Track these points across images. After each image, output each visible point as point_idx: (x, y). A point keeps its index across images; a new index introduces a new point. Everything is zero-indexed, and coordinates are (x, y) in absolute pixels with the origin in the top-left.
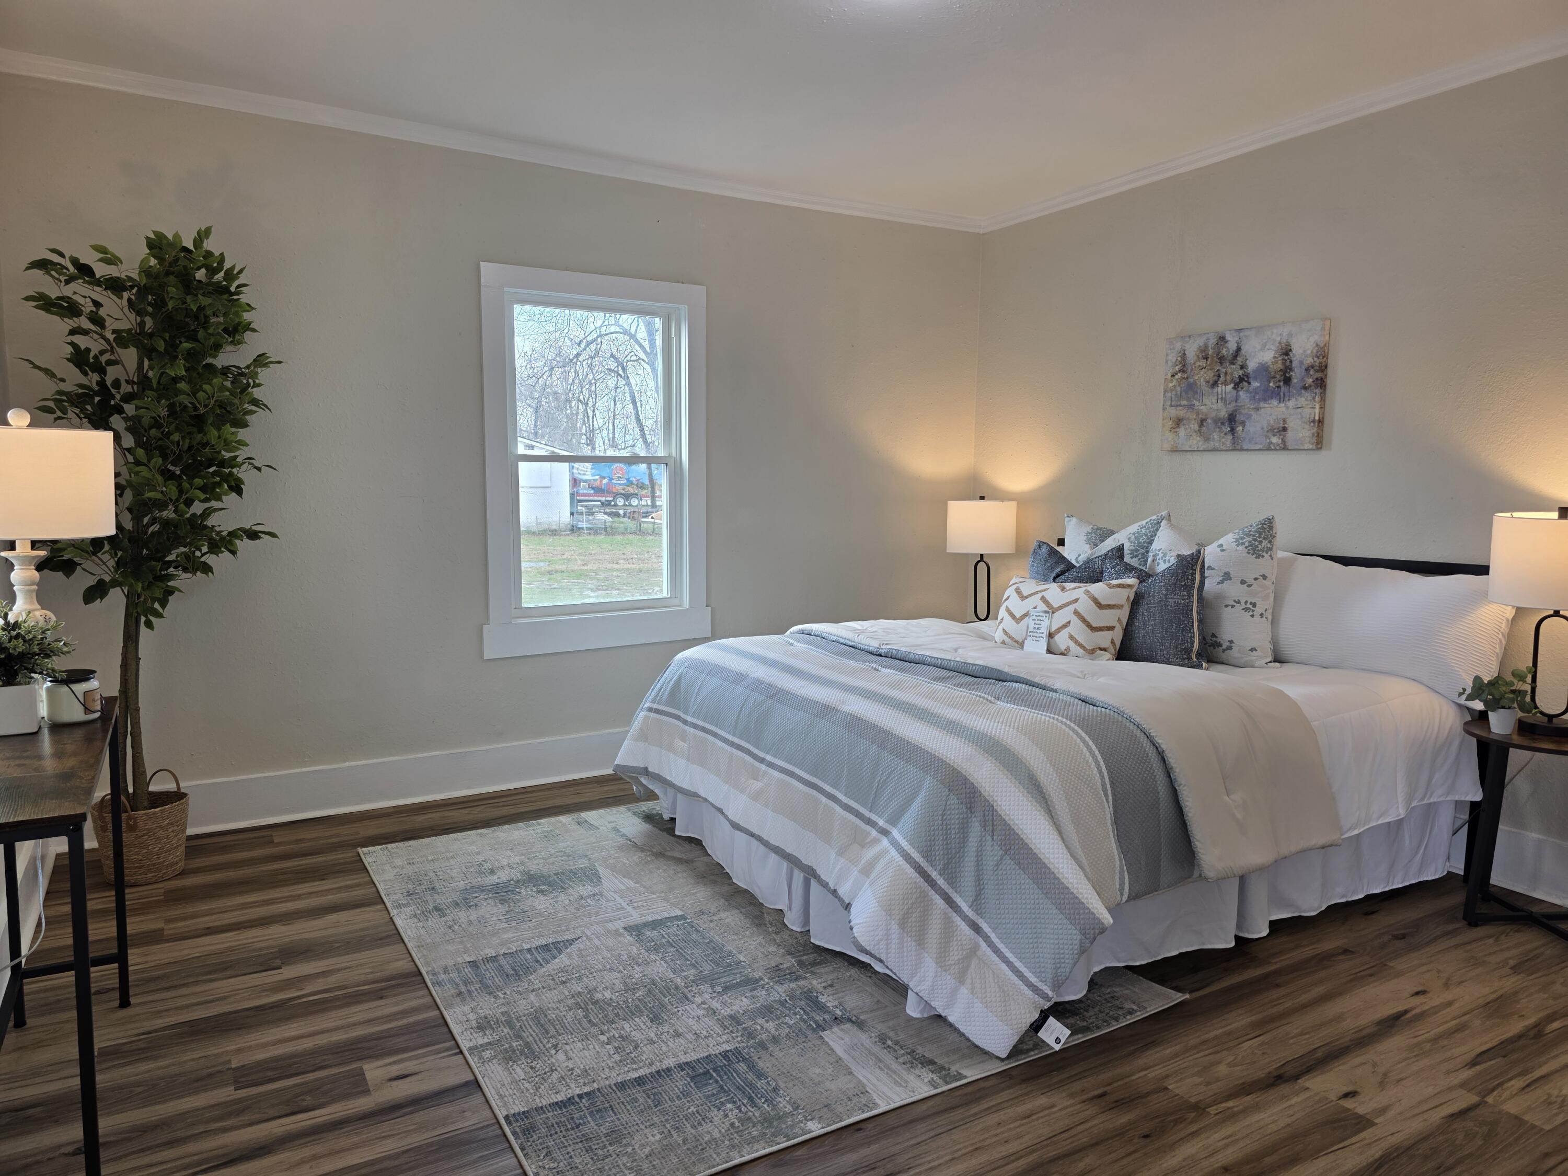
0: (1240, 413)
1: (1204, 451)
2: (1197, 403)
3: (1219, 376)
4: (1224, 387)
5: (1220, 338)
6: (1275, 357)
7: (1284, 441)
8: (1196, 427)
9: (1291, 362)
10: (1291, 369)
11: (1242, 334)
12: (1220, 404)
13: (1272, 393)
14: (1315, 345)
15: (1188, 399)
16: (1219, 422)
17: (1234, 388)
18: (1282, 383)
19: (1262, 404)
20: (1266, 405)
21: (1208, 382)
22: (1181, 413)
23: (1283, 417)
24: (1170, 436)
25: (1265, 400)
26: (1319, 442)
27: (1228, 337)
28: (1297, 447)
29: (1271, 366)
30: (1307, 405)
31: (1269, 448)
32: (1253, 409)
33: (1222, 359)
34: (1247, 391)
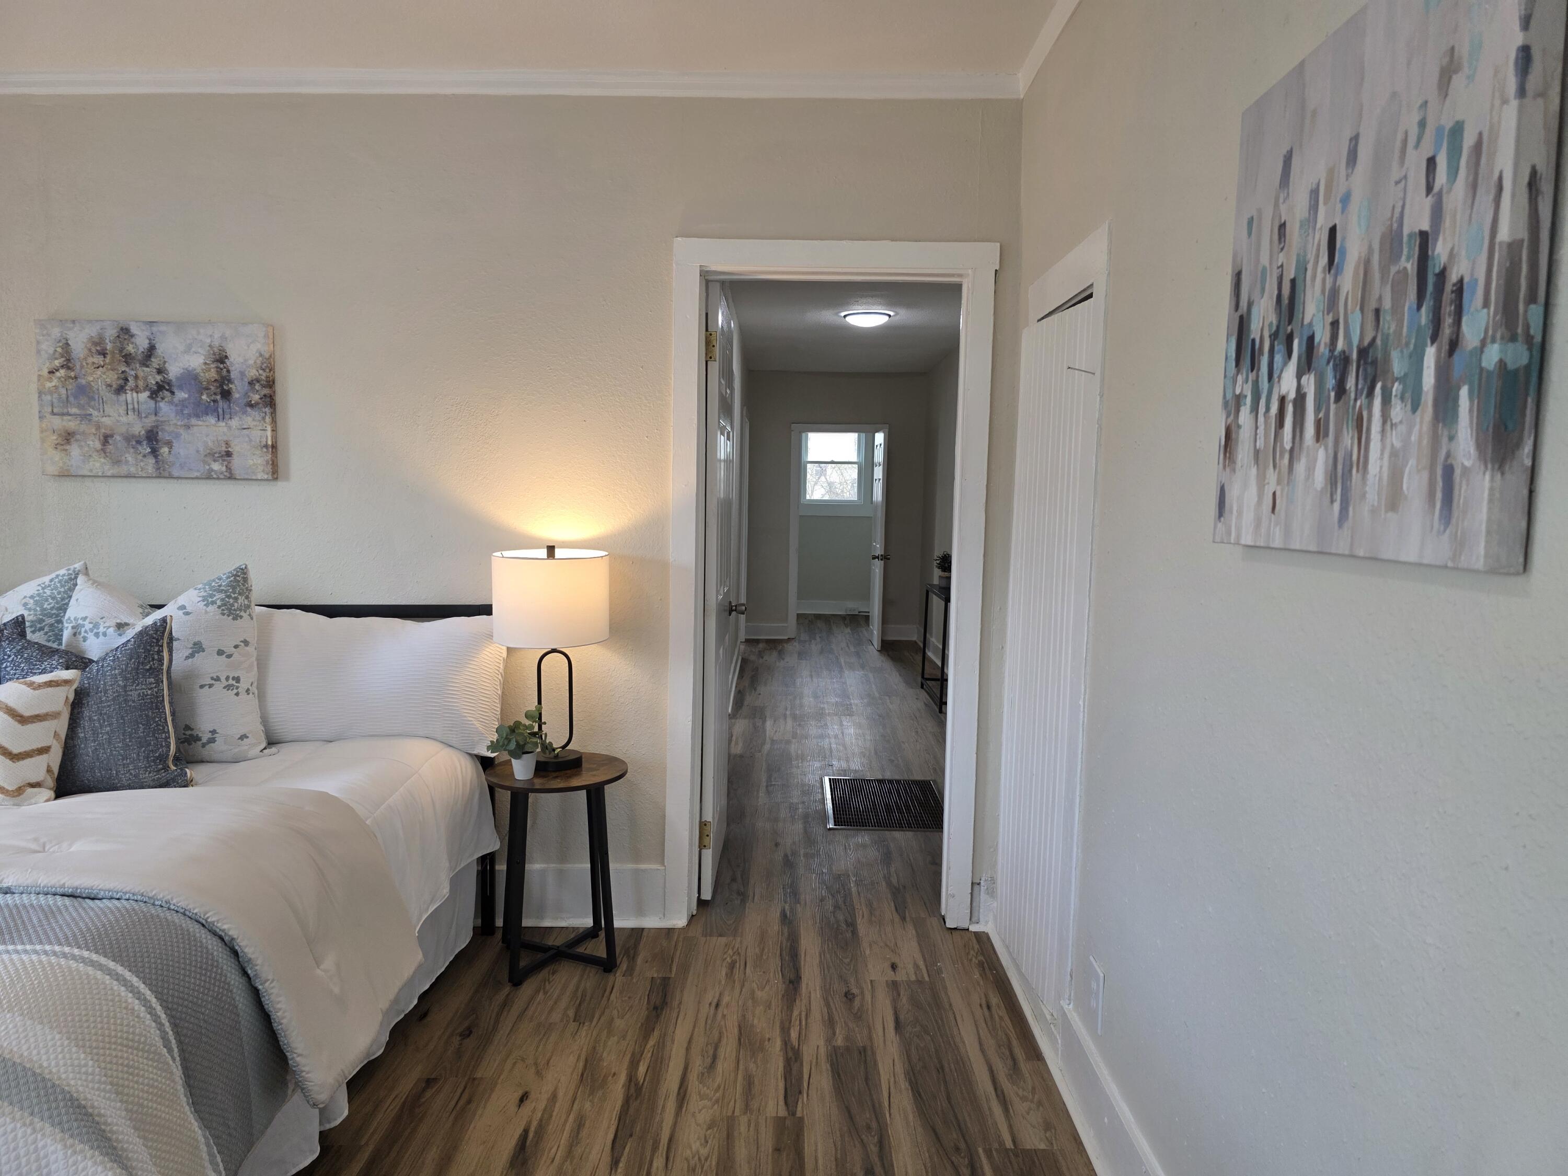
0: (163, 430)
1: (113, 476)
2: (95, 413)
3: (126, 380)
4: (135, 394)
5: (122, 329)
6: (205, 364)
7: (229, 468)
8: (98, 445)
9: (228, 371)
10: (230, 381)
11: (155, 329)
12: (131, 417)
13: (207, 408)
14: (257, 354)
15: (80, 407)
16: (133, 441)
17: (151, 397)
18: (218, 397)
19: (194, 421)
20: (200, 423)
21: (110, 386)
22: (72, 425)
23: (225, 438)
24: (57, 456)
25: (197, 416)
26: (276, 471)
27: (134, 329)
28: (246, 477)
29: (202, 374)
30: (256, 426)
31: (209, 476)
32: (181, 426)
33: (128, 359)
34: (171, 402)
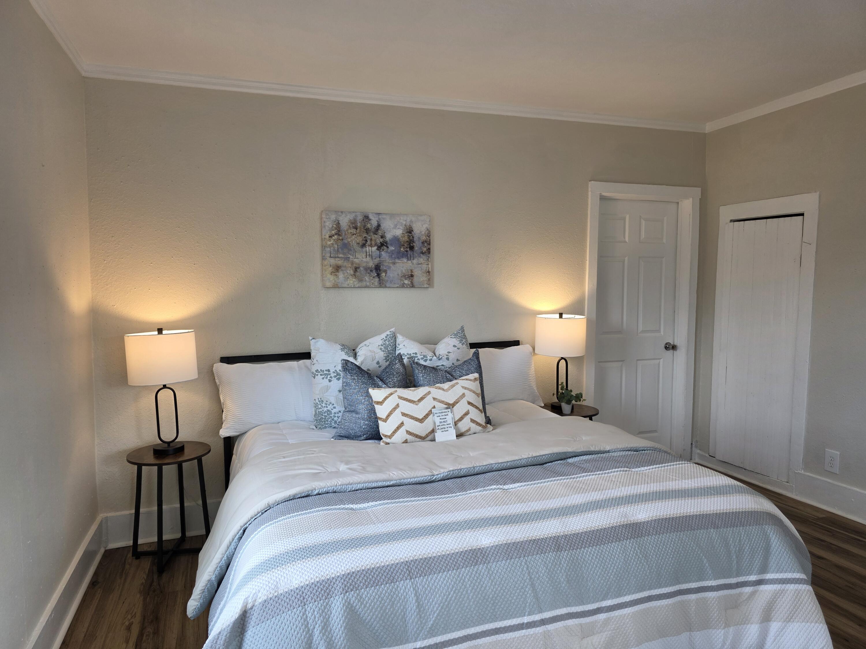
0: (383, 265)
1: (359, 287)
2: (351, 257)
3: (366, 241)
4: (370, 248)
5: (365, 216)
6: (403, 234)
7: (412, 283)
8: (352, 272)
9: (413, 237)
10: (413, 242)
11: (380, 217)
12: (368, 259)
13: (403, 254)
14: (426, 229)
15: (343, 254)
16: (368, 270)
17: (377, 249)
18: (408, 249)
19: (397, 261)
20: (400, 261)
21: (359, 244)
22: (340, 262)
23: (411, 268)
24: (332, 278)
25: (398, 258)
26: (430, 283)
27: (371, 217)
28: (420, 286)
29: (401, 239)
30: (424, 263)
31: (403, 286)
32: (391, 263)
33: (367, 231)
34: (387, 252)
